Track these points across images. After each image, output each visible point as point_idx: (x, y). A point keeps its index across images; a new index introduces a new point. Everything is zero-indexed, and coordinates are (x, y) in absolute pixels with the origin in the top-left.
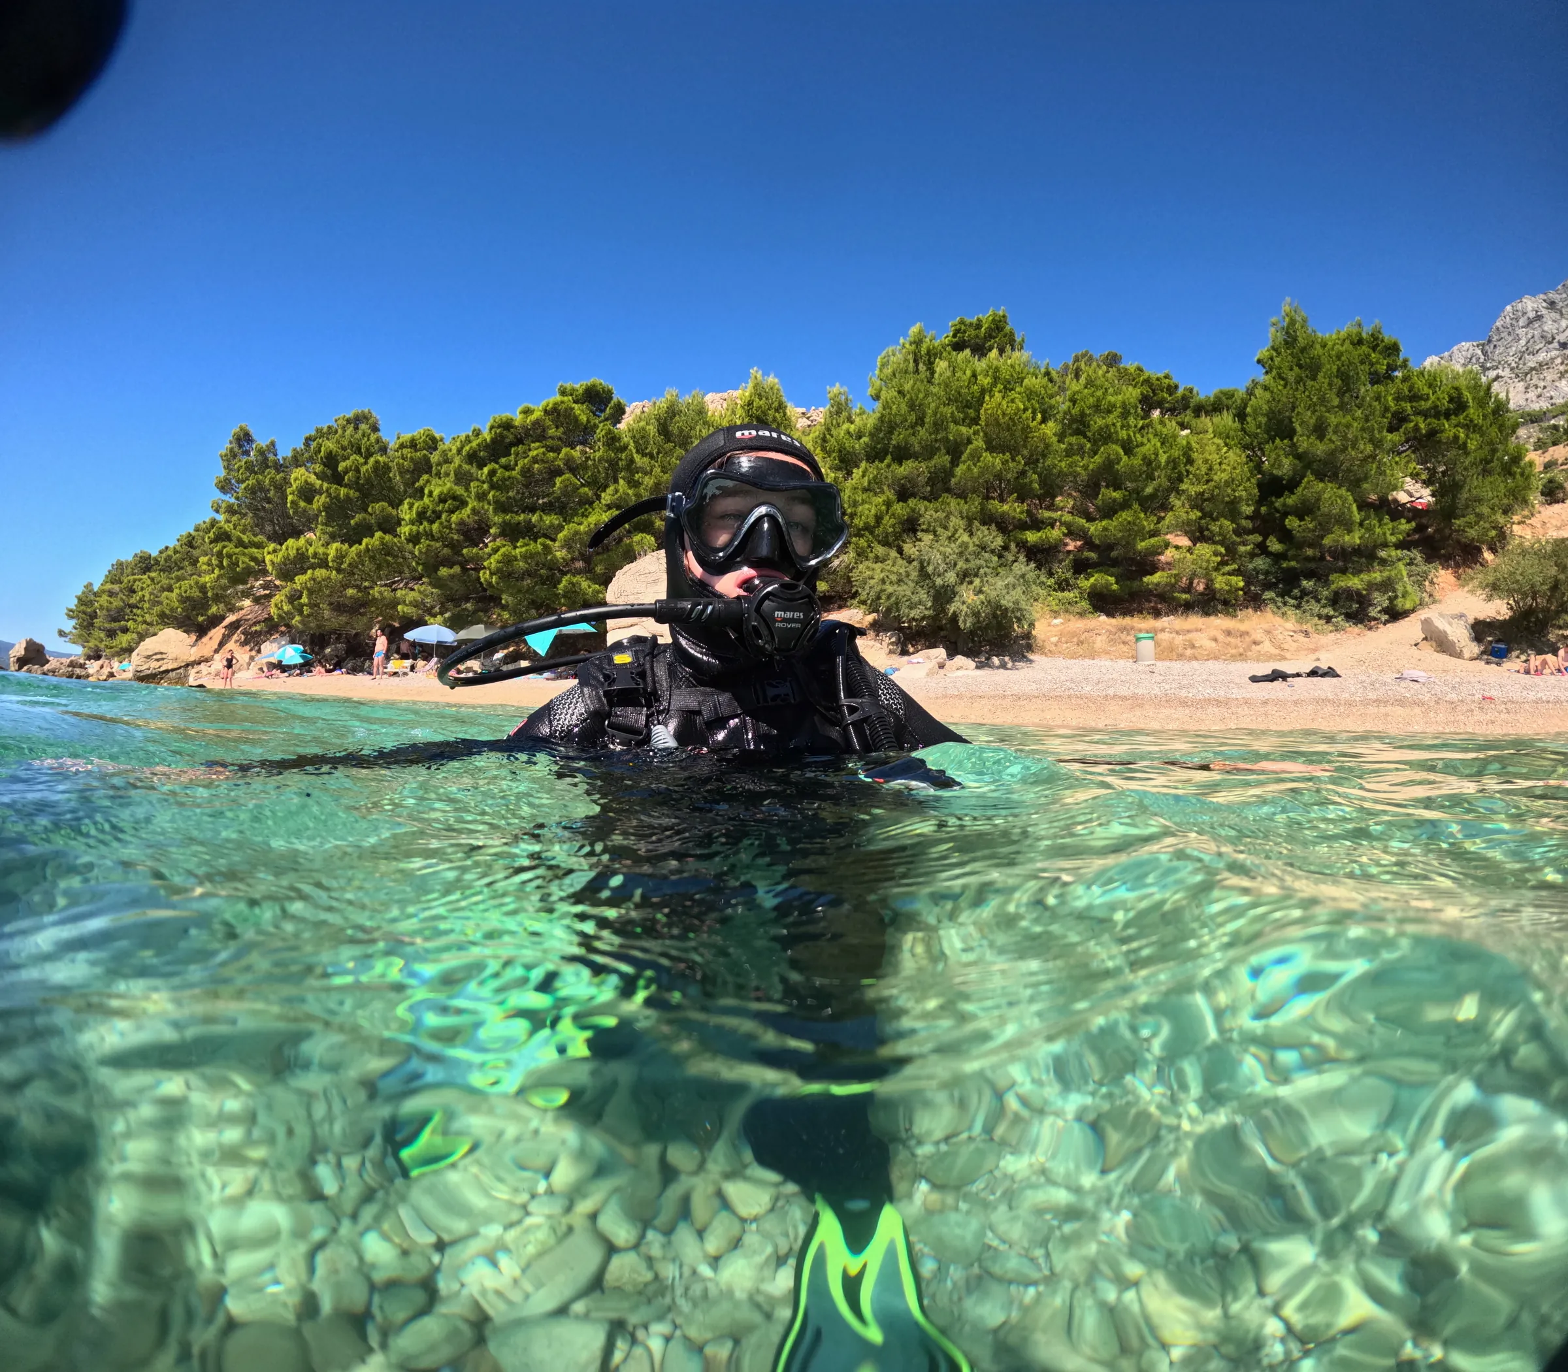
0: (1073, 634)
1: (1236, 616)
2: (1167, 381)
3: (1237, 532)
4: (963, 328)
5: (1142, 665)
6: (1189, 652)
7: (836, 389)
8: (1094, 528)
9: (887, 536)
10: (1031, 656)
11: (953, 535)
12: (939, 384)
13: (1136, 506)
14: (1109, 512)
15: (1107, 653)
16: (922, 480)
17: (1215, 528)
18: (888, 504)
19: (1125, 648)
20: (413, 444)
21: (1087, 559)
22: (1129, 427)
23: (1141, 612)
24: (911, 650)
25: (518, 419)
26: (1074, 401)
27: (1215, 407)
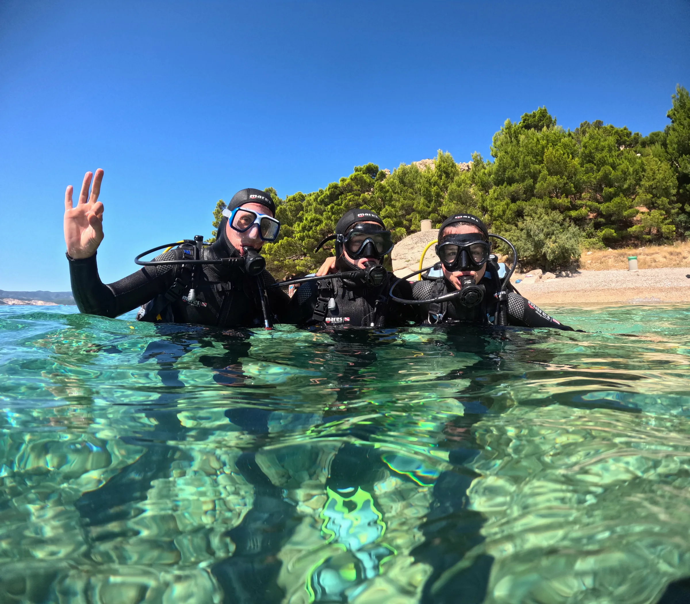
0: (599, 259)
1: (673, 245)
2: (626, 131)
3: (670, 203)
4: (527, 118)
5: (632, 272)
6: (653, 264)
7: (475, 153)
8: (603, 207)
9: (509, 219)
10: (580, 271)
11: (540, 216)
12: (523, 146)
13: (621, 195)
14: (609, 198)
15: (615, 267)
16: (521, 192)
17: (659, 202)
18: (508, 205)
19: (623, 264)
20: (294, 199)
21: (600, 222)
22: (613, 156)
23: (628, 246)
24: (525, 271)
25: (340, 184)
26: (585, 147)
27: (652, 142)
